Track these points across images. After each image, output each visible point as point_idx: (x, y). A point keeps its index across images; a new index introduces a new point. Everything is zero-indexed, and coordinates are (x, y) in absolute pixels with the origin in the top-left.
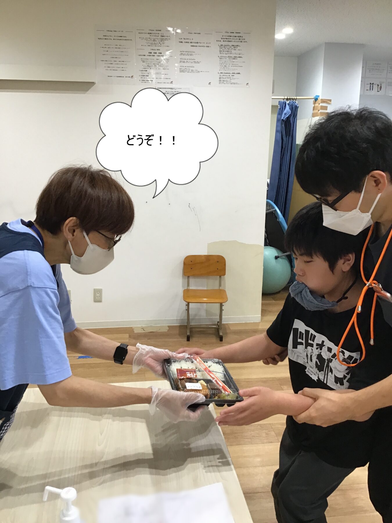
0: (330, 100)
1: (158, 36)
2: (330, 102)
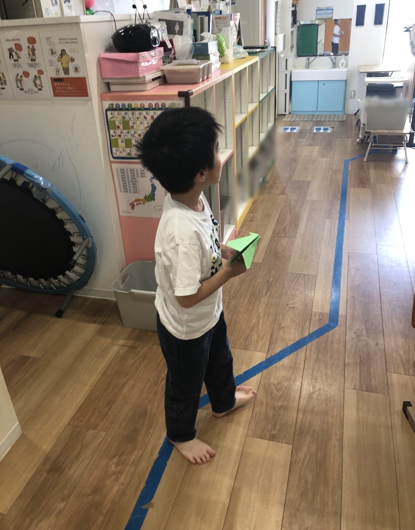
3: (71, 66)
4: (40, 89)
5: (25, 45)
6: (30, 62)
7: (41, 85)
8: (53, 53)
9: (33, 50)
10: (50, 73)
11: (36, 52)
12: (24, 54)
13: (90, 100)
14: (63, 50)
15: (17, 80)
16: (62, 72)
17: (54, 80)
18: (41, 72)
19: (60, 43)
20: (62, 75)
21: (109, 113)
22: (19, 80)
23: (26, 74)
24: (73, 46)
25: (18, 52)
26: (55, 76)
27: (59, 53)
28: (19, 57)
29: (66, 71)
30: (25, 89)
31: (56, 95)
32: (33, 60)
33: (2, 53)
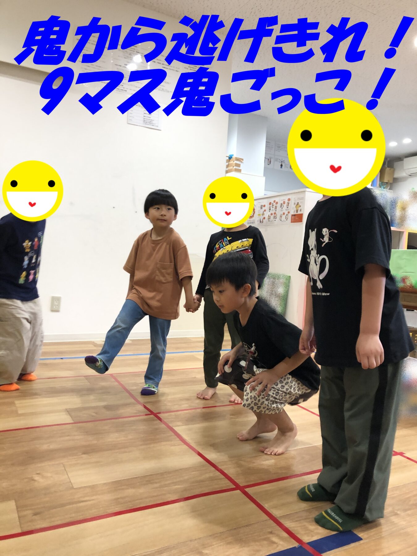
0: (243, 160)
1: (134, 51)
2: (242, 161)
3: (299, 209)
4: (287, 220)
5: (286, 201)
6: (286, 208)
7: (287, 218)
8: (295, 204)
9: (289, 203)
10: (292, 212)
11: (289, 204)
12: (285, 205)
13: (303, 224)
14: (298, 203)
15: (280, 216)
16: (296, 211)
17: (293, 216)
18: (289, 212)
19: (298, 200)
20: (296, 213)
22: (281, 217)
23: (284, 214)
24: (301, 201)
25: (284, 205)
26: (293, 214)
27: (296, 204)
28: (283, 207)
29: (297, 211)
30: (282, 220)
31: (292, 222)
32: (288, 208)
33: (279, 205)
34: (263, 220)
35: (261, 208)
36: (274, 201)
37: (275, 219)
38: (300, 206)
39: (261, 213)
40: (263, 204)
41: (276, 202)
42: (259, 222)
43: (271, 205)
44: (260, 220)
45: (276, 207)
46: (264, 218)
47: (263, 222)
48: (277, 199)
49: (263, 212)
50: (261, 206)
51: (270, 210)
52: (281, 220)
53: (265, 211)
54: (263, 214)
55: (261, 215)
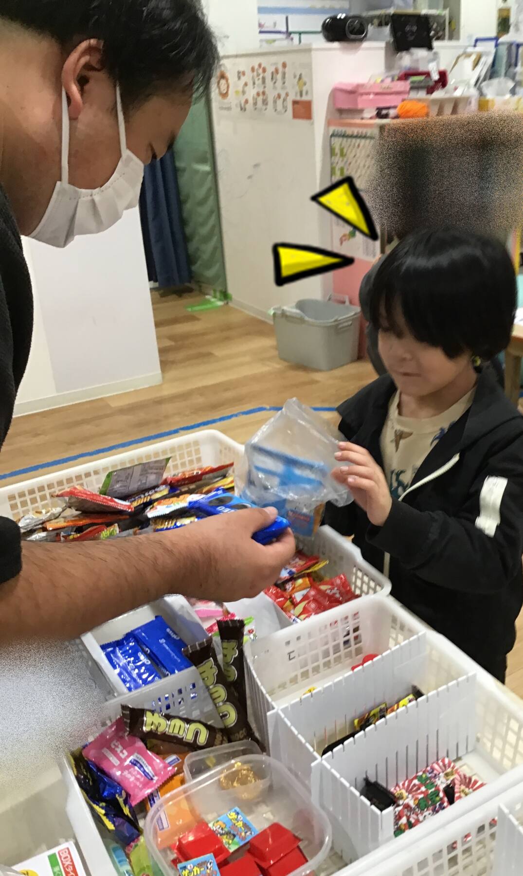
3: (305, 89)
4: (286, 111)
5: (281, 69)
6: (282, 85)
7: (286, 107)
8: (295, 77)
9: (284, 74)
10: (292, 97)
11: (286, 76)
12: (279, 76)
13: (313, 124)
14: (301, 75)
16: (299, 94)
17: (295, 103)
18: (287, 95)
19: (300, 68)
20: (298, 98)
21: (333, 138)
22: (275, 102)
23: (279, 96)
24: (307, 71)
25: (276, 76)
26: (295, 99)
27: (298, 77)
28: (276, 80)
29: (301, 95)
30: (278, 110)
31: (296, 116)
32: (284, 83)
33: (268, 75)
34: (245, 105)
35: (239, 78)
36: (260, 65)
37: (264, 107)
38: (305, 84)
39: (240, 89)
40: (241, 69)
41: (262, 66)
42: (239, 109)
43: (255, 73)
44: (241, 105)
45: (264, 79)
46: (247, 102)
47: (245, 110)
48: (264, 61)
49: (243, 88)
50: (239, 73)
51: (254, 83)
52: (276, 110)
53: (246, 84)
54: (244, 92)
55: (241, 93)
